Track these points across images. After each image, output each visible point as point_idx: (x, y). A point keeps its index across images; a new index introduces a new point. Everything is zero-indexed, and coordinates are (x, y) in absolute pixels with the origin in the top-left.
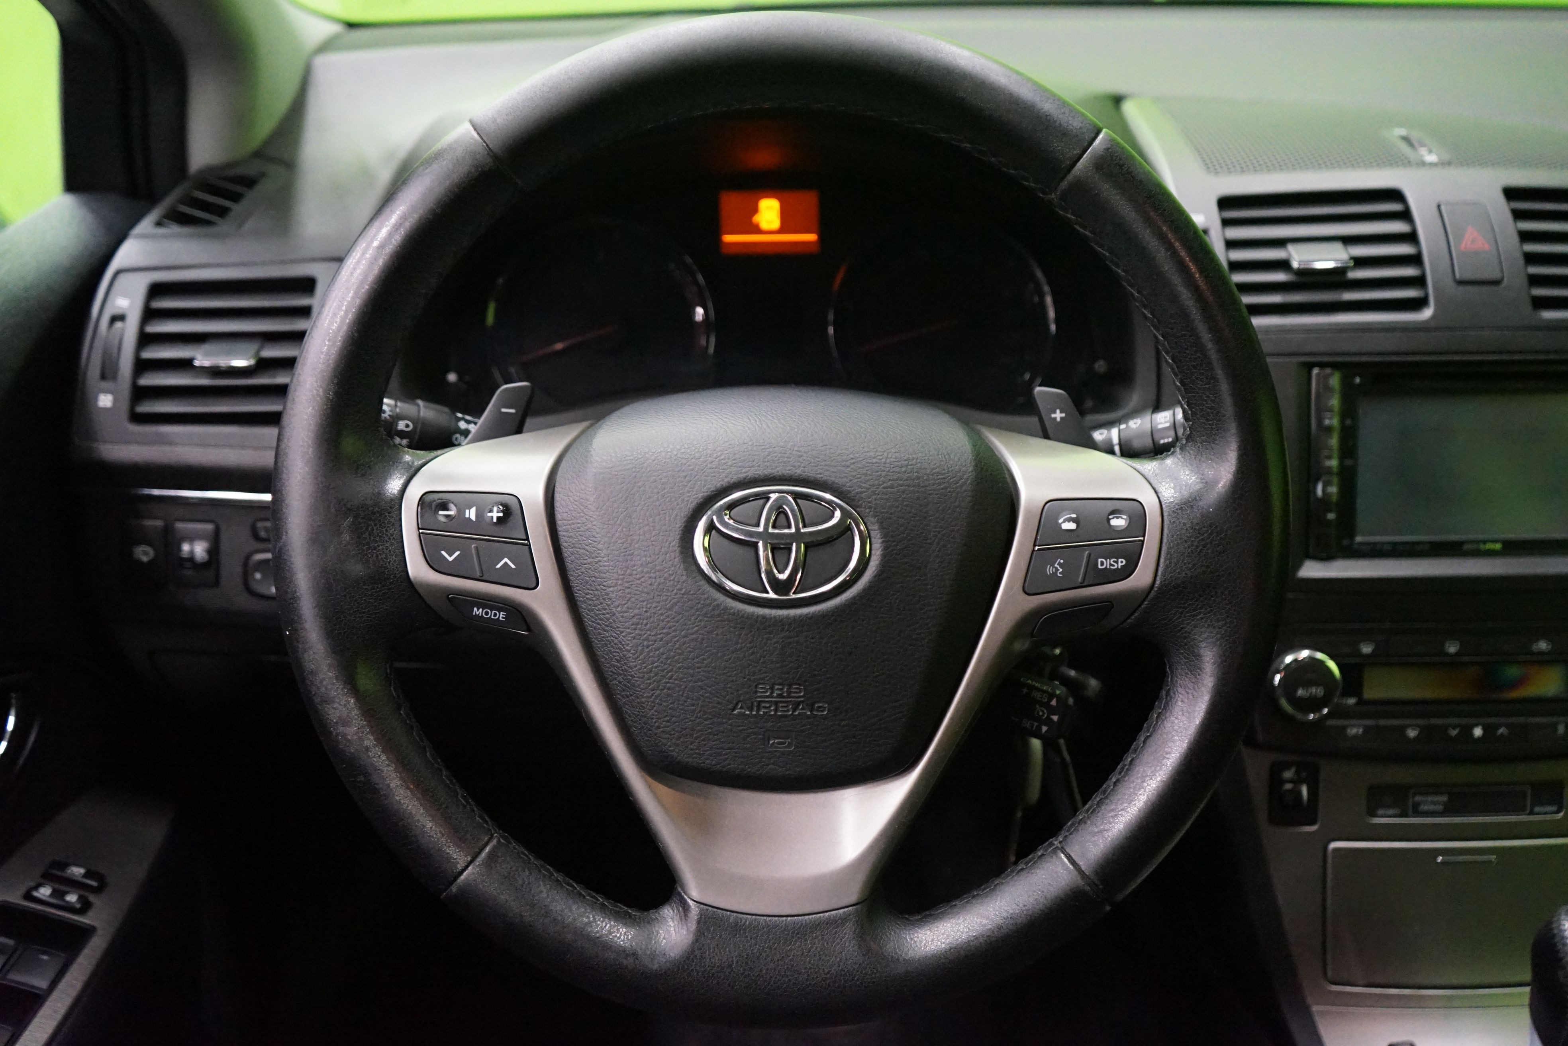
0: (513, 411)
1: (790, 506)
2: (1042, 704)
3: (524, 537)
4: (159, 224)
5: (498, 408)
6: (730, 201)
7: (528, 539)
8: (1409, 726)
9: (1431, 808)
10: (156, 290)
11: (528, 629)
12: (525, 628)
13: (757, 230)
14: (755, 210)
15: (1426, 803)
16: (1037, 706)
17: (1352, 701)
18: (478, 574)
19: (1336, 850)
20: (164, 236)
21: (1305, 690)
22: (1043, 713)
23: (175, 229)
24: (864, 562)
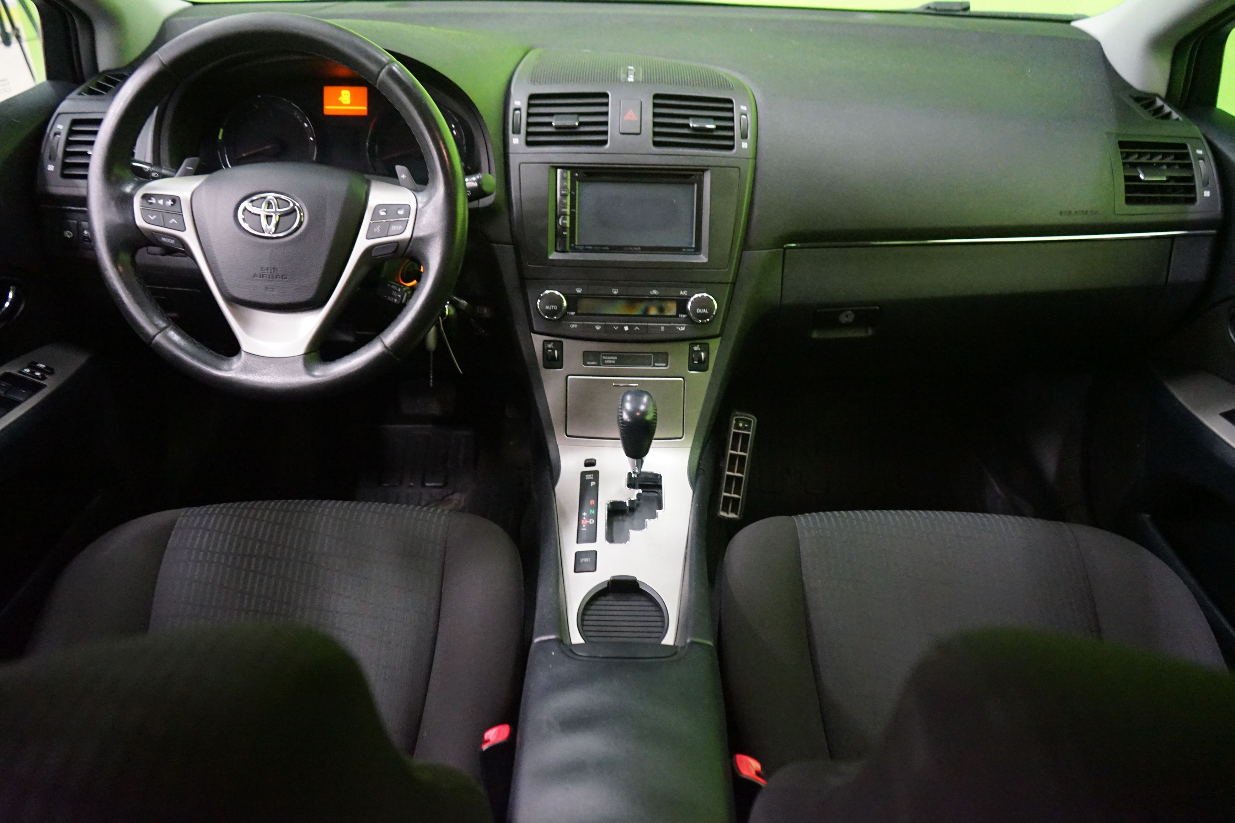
0: (191, 168)
1: (274, 202)
2: (395, 291)
3: (180, 211)
4: (80, 94)
5: (185, 168)
6: (328, 91)
7: (182, 212)
8: (597, 325)
9: (610, 362)
10: (75, 122)
11: (184, 248)
12: (182, 246)
13: (341, 104)
14: (340, 95)
15: (607, 360)
16: (393, 291)
17: (573, 313)
18: (163, 224)
19: (571, 379)
20: (81, 99)
21: (549, 306)
22: (395, 294)
23: (86, 96)
24: (301, 223)
